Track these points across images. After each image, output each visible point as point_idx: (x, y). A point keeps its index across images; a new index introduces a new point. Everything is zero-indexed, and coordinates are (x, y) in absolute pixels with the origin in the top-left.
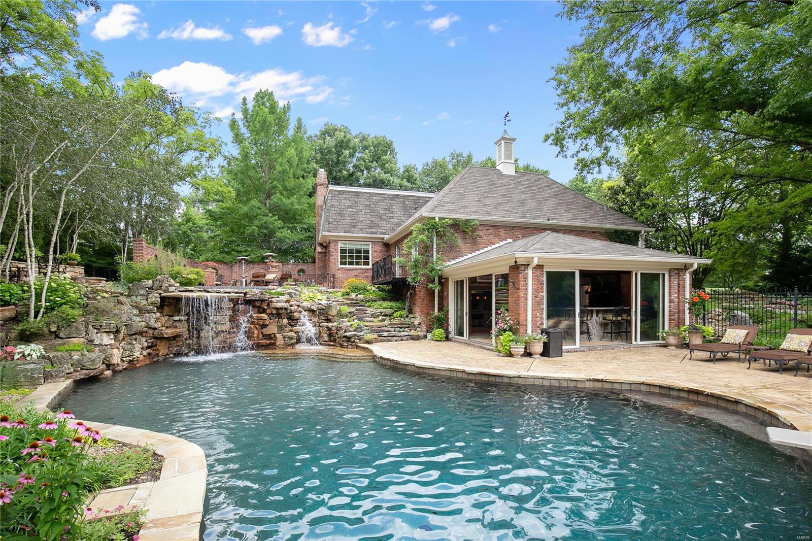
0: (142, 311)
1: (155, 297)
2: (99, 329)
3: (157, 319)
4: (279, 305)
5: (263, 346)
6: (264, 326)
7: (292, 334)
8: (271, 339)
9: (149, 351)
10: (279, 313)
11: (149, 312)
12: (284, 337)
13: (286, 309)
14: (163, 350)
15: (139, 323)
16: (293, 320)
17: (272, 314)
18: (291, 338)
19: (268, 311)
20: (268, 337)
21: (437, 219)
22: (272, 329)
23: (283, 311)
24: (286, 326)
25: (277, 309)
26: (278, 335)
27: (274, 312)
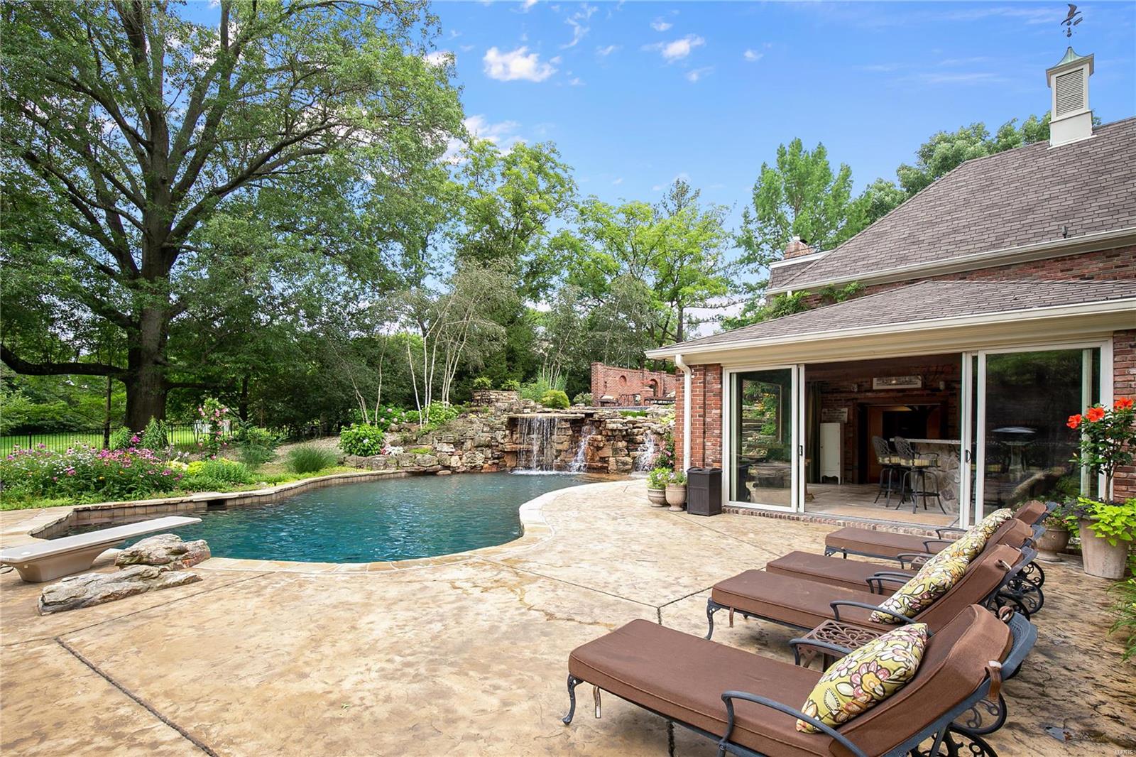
0: (493, 429)
1: (504, 418)
2: (440, 440)
3: (505, 436)
4: (611, 426)
5: (594, 469)
6: (599, 448)
7: (629, 460)
8: (605, 462)
9: (496, 461)
10: (612, 436)
11: (499, 429)
12: (617, 462)
13: (620, 431)
14: (509, 462)
15: (484, 437)
16: (632, 441)
17: (607, 435)
18: (625, 464)
19: (604, 433)
20: (603, 459)
21: (790, 294)
22: (607, 452)
23: (617, 432)
24: (621, 450)
25: (612, 430)
26: (611, 459)
27: (610, 434)
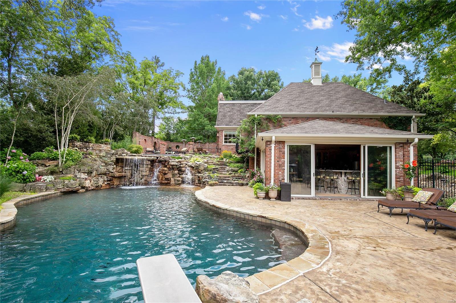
0: (107, 164)
1: (114, 158)
2: (79, 171)
3: (114, 169)
4: (172, 163)
5: (163, 184)
6: (165, 174)
7: (180, 179)
8: (168, 180)
9: (109, 182)
10: (172, 168)
11: (110, 165)
12: (175, 180)
13: (176, 165)
14: (116, 182)
15: (103, 169)
16: (181, 171)
17: (170, 168)
18: (178, 181)
19: (168, 166)
20: (167, 179)
21: (256, 116)
22: (169, 176)
23: (175, 167)
24: (176, 175)
25: (172, 165)
26: (171, 179)
27: (171, 167)
